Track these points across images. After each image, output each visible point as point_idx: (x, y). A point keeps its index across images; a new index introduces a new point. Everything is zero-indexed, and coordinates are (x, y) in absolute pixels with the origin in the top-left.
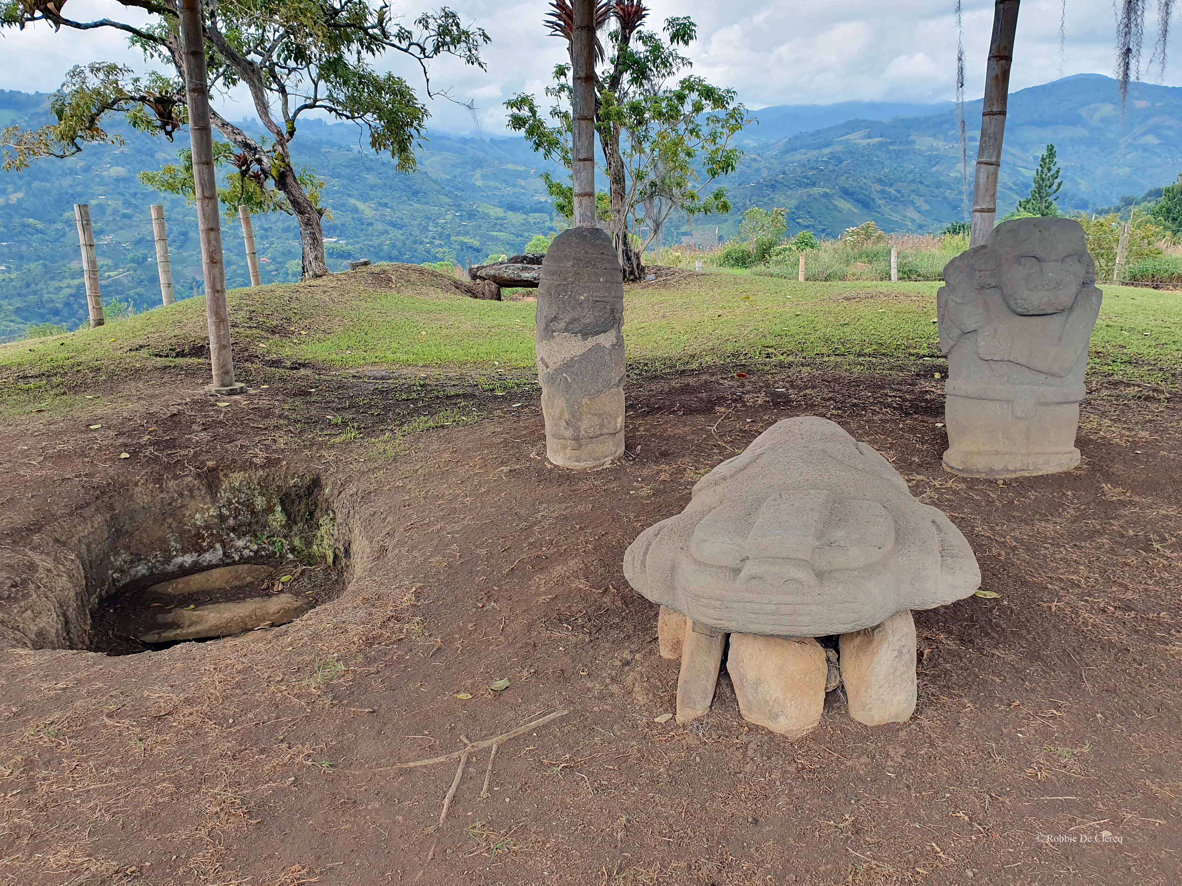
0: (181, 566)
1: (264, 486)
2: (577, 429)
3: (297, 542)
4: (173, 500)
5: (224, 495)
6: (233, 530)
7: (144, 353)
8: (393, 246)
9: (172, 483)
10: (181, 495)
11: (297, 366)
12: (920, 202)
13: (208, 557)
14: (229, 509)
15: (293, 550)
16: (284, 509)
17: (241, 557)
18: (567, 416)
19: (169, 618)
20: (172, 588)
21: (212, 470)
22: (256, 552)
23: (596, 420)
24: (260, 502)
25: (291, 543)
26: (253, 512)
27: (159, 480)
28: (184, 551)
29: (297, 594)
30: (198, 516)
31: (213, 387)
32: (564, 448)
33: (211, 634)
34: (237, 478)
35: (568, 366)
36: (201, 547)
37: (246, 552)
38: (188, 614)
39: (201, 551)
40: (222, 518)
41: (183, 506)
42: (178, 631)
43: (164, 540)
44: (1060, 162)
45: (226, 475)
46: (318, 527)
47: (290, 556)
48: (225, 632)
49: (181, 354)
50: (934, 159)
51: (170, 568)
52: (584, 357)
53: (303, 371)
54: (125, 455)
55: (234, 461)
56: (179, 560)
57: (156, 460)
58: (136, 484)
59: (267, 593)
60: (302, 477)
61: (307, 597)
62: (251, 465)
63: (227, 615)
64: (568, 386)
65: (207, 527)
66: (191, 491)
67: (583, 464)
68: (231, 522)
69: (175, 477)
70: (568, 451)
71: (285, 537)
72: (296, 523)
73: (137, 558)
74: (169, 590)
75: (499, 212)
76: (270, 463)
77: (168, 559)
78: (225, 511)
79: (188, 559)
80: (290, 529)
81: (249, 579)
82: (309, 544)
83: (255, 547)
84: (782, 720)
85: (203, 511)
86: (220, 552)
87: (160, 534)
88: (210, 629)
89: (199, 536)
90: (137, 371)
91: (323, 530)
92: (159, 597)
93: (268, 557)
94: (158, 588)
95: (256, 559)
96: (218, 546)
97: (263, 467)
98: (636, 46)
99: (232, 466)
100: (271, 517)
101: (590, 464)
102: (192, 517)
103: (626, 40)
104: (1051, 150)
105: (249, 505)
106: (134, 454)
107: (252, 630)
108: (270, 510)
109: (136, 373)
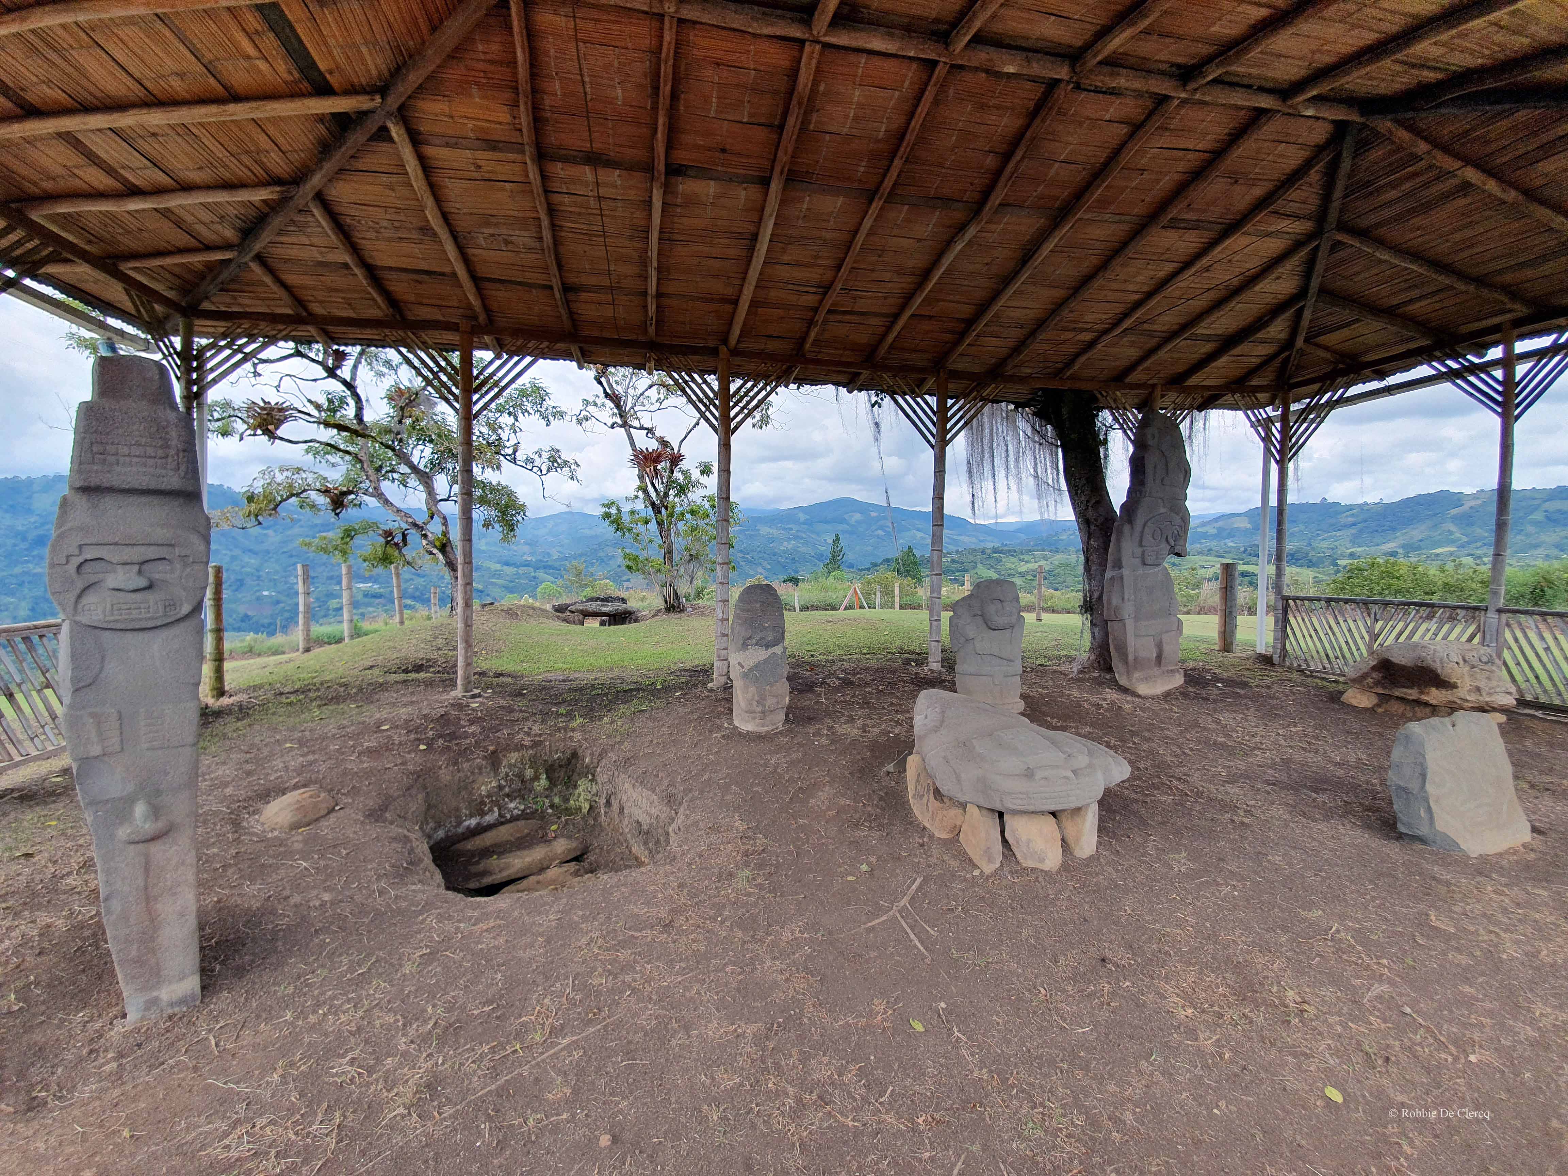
0: (468, 827)
1: (533, 762)
2: (764, 706)
3: (556, 800)
4: (467, 777)
5: (503, 770)
6: (508, 796)
7: (376, 672)
8: (417, 589)
9: (466, 766)
10: (473, 773)
11: (498, 675)
12: (765, 564)
13: (489, 818)
14: (506, 781)
15: (552, 806)
16: (548, 777)
17: (512, 816)
18: (756, 698)
19: (481, 867)
20: (471, 845)
21: (493, 752)
22: (523, 811)
23: (775, 700)
24: (529, 773)
25: (551, 801)
26: (523, 781)
27: (456, 763)
28: (471, 816)
29: (569, 837)
30: (483, 788)
31: (458, 692)
32: (754, 718)
33: (520, 875)
34: (514, 757)
35: (757, 666)
36: (483, 810)
37: (516, 812)
38: (493, 862)
39: (482, 814)
40: (501, 788)
41: (473, 781)
42: (494, 877)
43: (457, 809)
44: (842, 543)
45: (504, 756)
46: (575, 786)
47: (550, 811)
48: (528, 873)
49: (406, 671)
50: (772, 540)
51: (460, 830)
52: (766, 661)
53: (502, 679)
54: (422, 747)
55: (508, 745)
56: (467, 823)
57: (448, 748)
58: (440, 768)
59: (545, 840)
60: (563, 753)
61: (577, 838)
62: (520, 747)
63: (528, 859)
64: (757, 679)
65: (489, 796)
66: (480, 769)
67: (766, 729)
68: (507, 790)
69: (468, 760)
70: (757, 721)
71: (546, 797)
72: (555, 786)
73: (439, 825)
74: (469, 847)
75: (498, 566)
76: (536, 744)
77: (459, 823)
78: (503, 783)
79: (473, 822)
80: (552, 790)
81: (526, 831)
82: (566, 800)
83: (522, 807)
84: (1047, 861)
85: (486, 784)
86: (496, 814)
87: (454, 804)
88: (518, 872)
89: (483, 803)
90: (381, 685)
91: (580, 789)
92: (461, 854)
93: (532, 813)
94: (460, 846)
95: (524, 816)
96: (496, 809)
97: (531, 747)
98: (678, 476)
99: (507, 749)
100: (536, 784)
101: (770, 728)
102: (479, 789)
103: (672, 472)
104: (837, 536)
105: (521, 776)
106: (430, 745)
107: (548, 868)
108: (536, 778)
109: (383, 687)
